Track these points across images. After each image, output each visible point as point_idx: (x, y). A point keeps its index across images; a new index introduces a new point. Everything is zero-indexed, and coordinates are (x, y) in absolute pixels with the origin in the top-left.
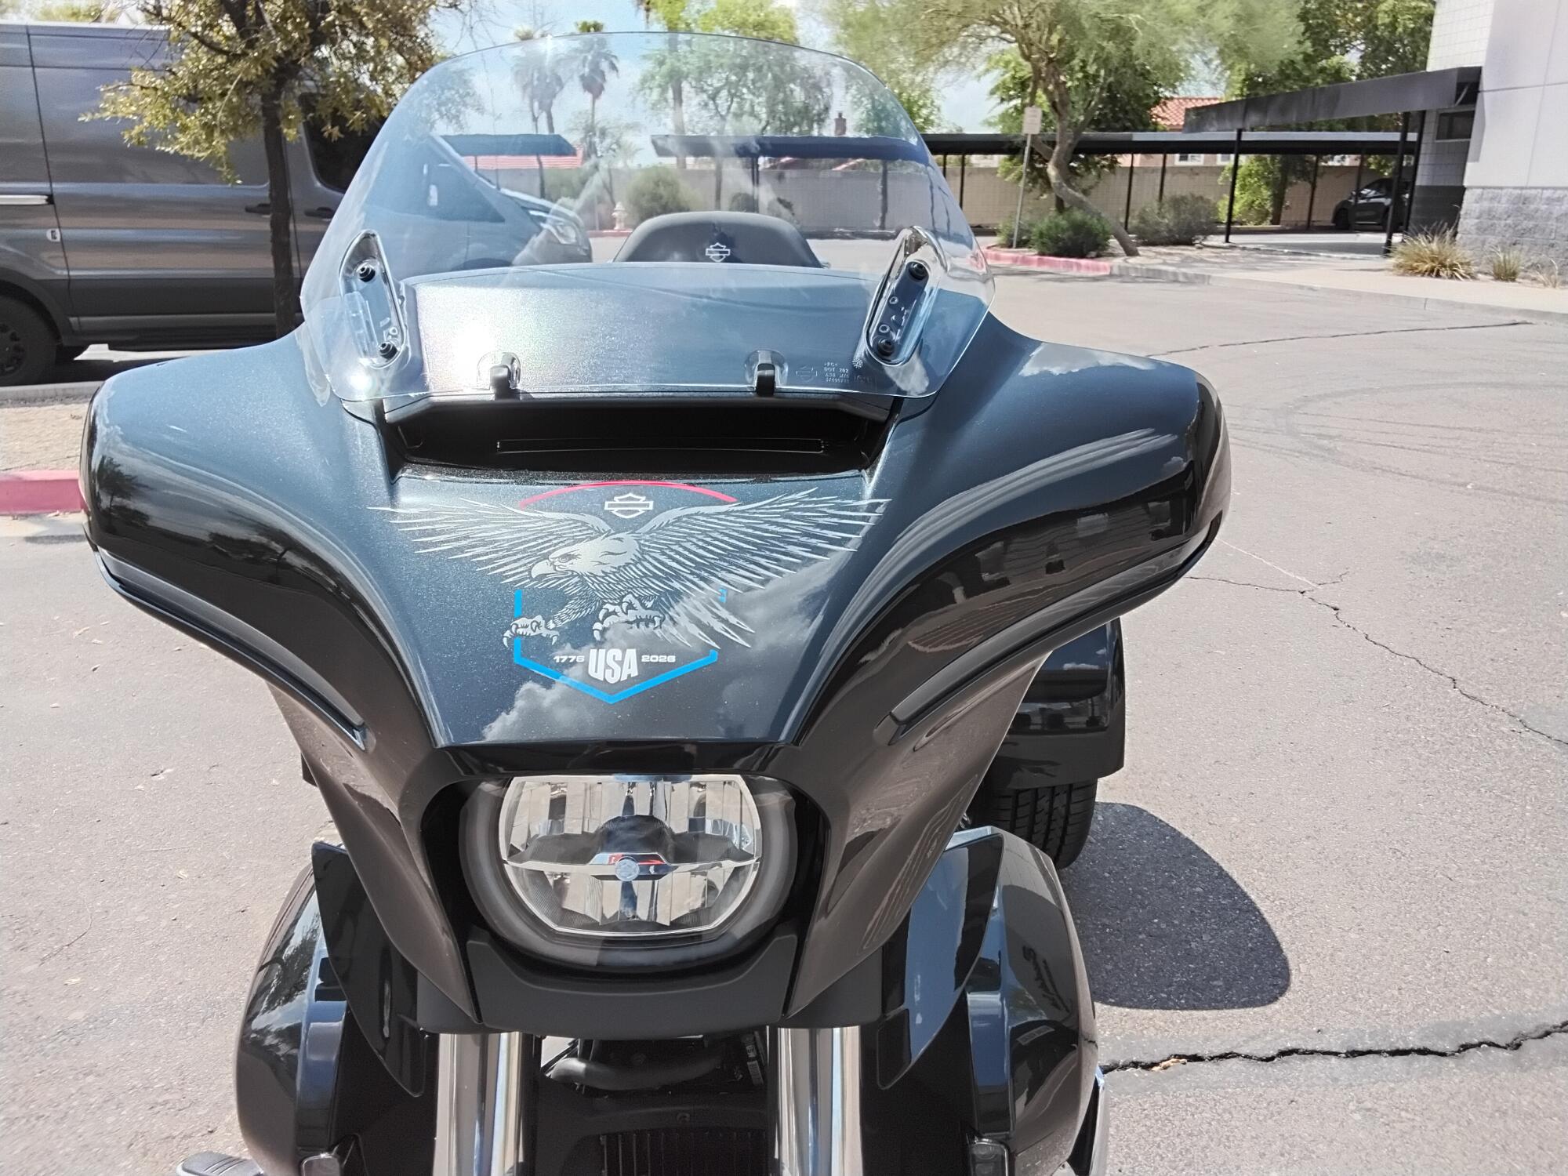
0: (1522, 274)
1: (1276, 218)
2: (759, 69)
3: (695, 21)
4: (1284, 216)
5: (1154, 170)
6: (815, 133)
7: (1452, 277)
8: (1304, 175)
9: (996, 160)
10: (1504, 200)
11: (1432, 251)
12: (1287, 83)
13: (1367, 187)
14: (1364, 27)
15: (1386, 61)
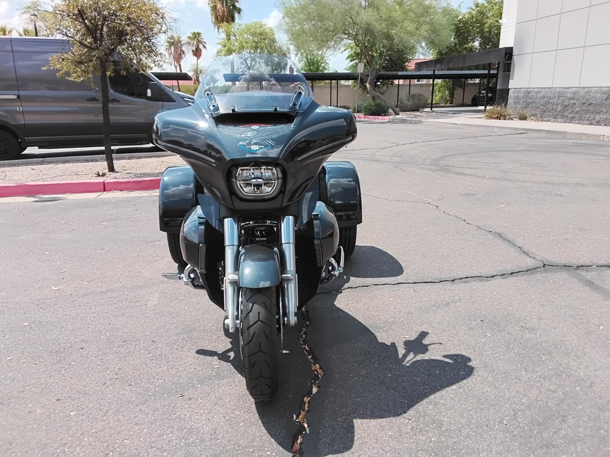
0: (528, 118)
1: (451, 101)
2: (262, 49)
3: (237, 32)
4: (455, 101)
5: (407, 85)
6: (283, 73)
7: (505, 119)
8: (460, 86)
9: (350, 82)
10: (522, 92)
11: (498, 111)
12: (453, 53)
13: (483, 90)
14: (480, 33)
15: (489, 45)
